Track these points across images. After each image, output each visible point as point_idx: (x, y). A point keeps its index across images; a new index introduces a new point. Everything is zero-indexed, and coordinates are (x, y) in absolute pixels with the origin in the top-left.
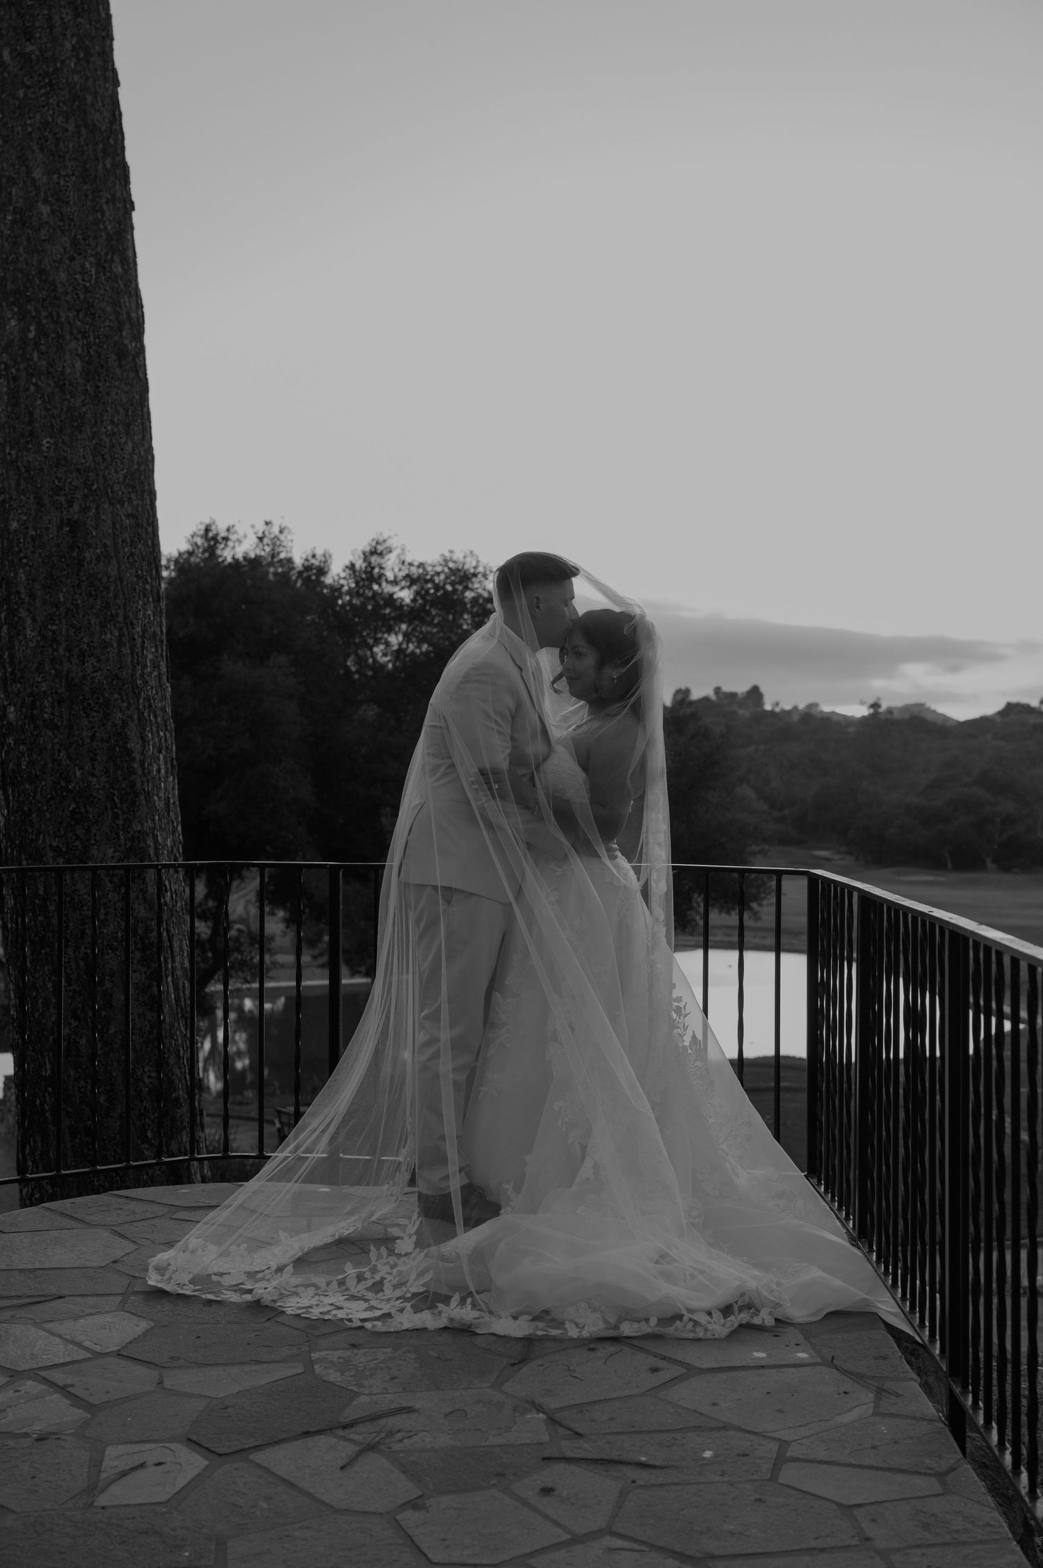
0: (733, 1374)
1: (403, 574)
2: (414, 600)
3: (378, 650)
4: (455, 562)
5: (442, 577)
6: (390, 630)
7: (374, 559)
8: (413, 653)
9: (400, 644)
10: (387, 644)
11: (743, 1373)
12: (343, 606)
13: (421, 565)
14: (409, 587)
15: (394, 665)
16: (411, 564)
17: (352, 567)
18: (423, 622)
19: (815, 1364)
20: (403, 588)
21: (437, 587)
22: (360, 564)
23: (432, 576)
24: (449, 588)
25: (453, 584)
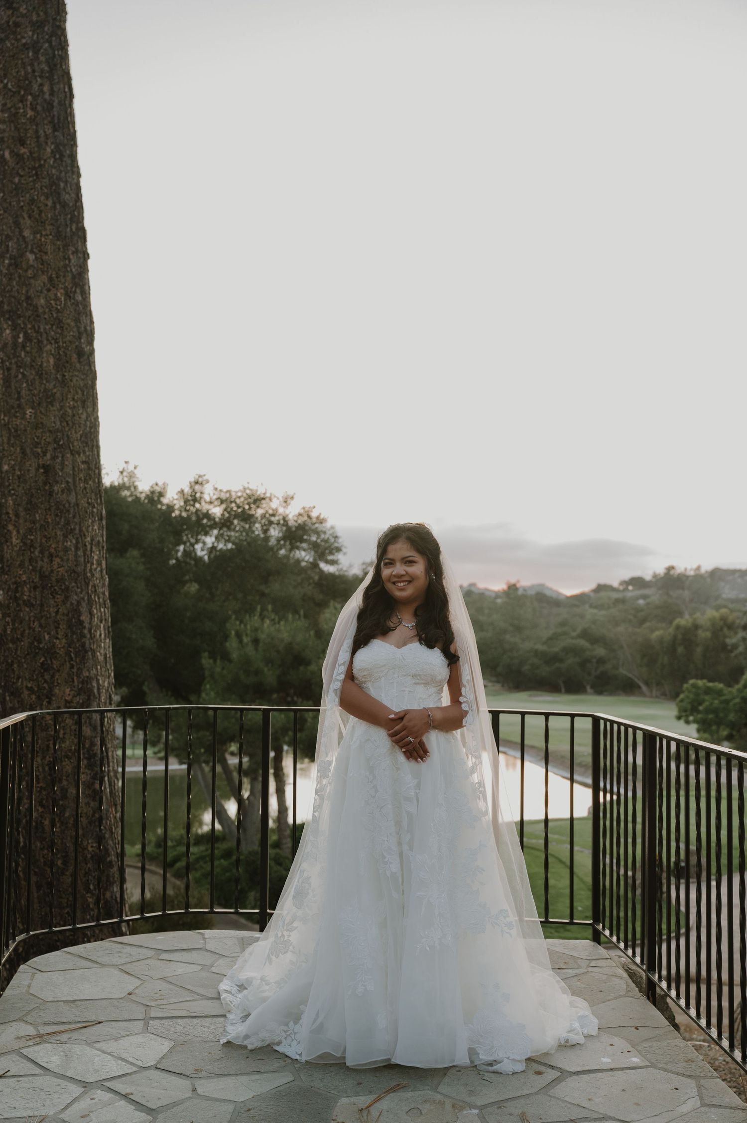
1: (215, 497)
2: (223, 515)
3: (198, 547)
4: (251, 490)
5: (242, 499)
6: (206, 534)
7: (197, 487)
8: (221, 549)
9: (213, 543)
10: (204, 543)
12: (176, 517)
13: (229, 491)
14: (219, 506)
15: (209, 557)
16: (221, 491)
17: (182, 492)
18: (229, 529)
19: (647, 1067)
20: (215, 506)
21: (239, 507)
22: (187, 490)
23: (235, 499)
24: (247, 507)
25: (249, 504)
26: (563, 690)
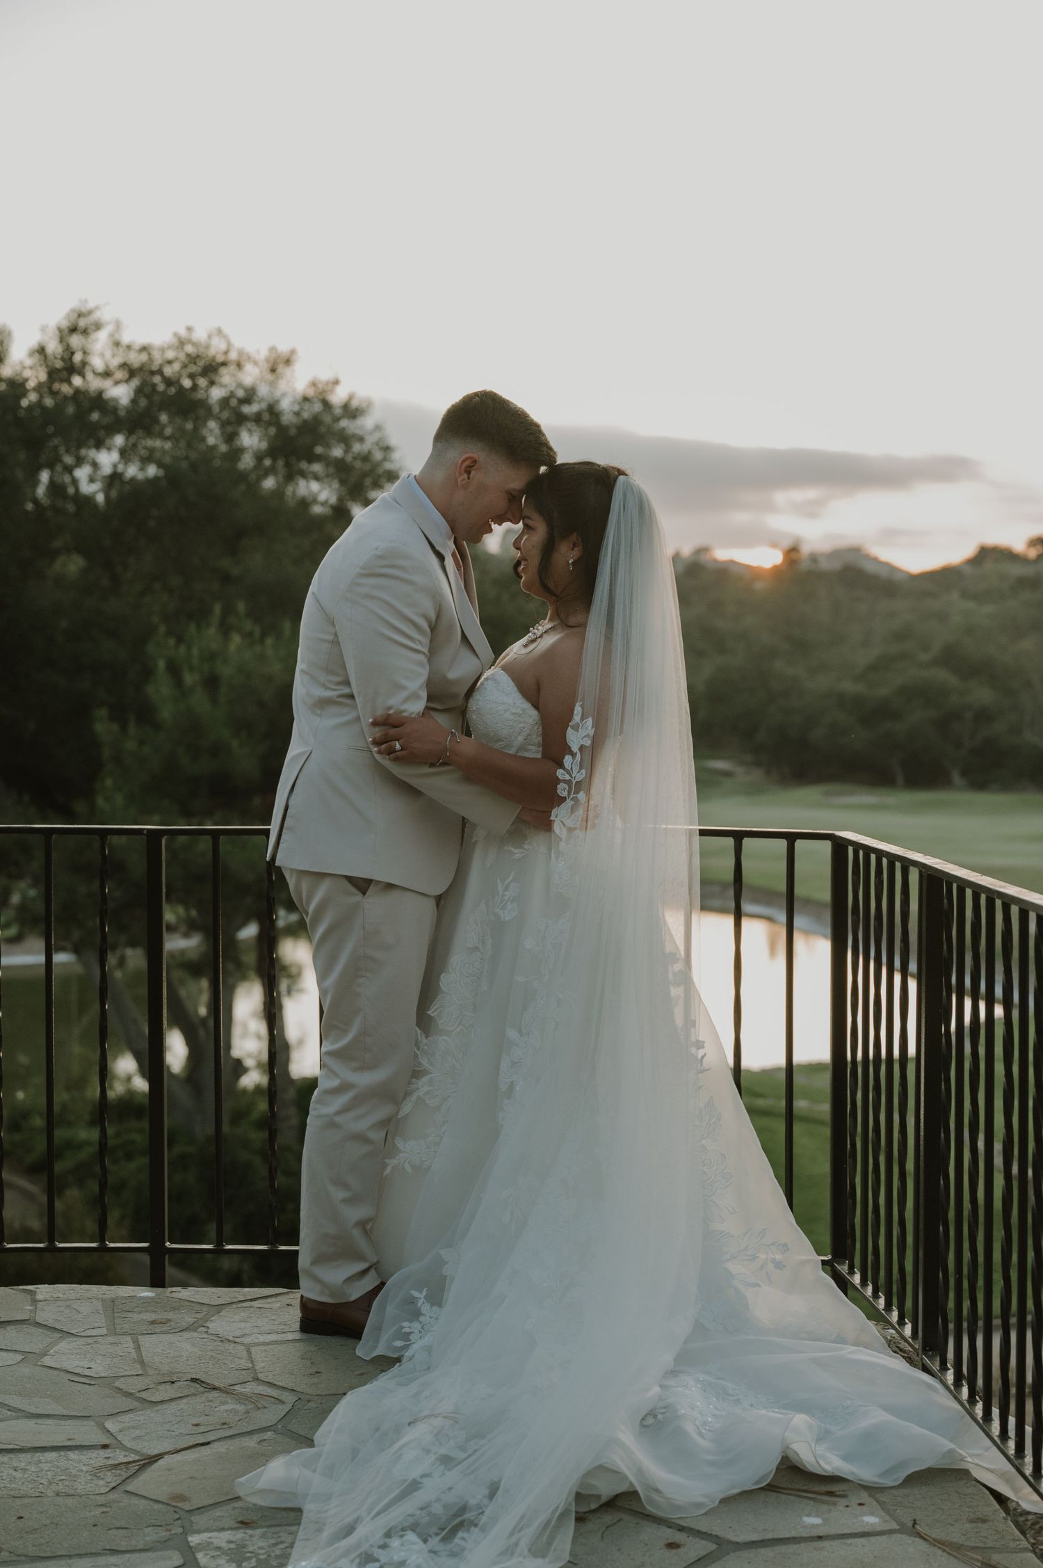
0: (783, 1549)
1: (115, 362)
2: (134, 401)
3: (82, 473)
4: (195, 344)
5: (176, 366)
6: (99, 445)
7: (75, 341)
8: (133, 479)
9: (115, 466)
10: (95, 465)
11: (796, 1547)
12: (30, 408)
13: (144, 349)
14: (127, 381)
15: (107, 497)
16: (129, 347)
17: (41, 350)
18: (149, 433)
19: (891, 1532)
20: (117, 383)
21: (168, 382)
22: (53, 347)
23: (161, 366)
24: (187, 383)
25: (192, 376)
26: (900, 779)
